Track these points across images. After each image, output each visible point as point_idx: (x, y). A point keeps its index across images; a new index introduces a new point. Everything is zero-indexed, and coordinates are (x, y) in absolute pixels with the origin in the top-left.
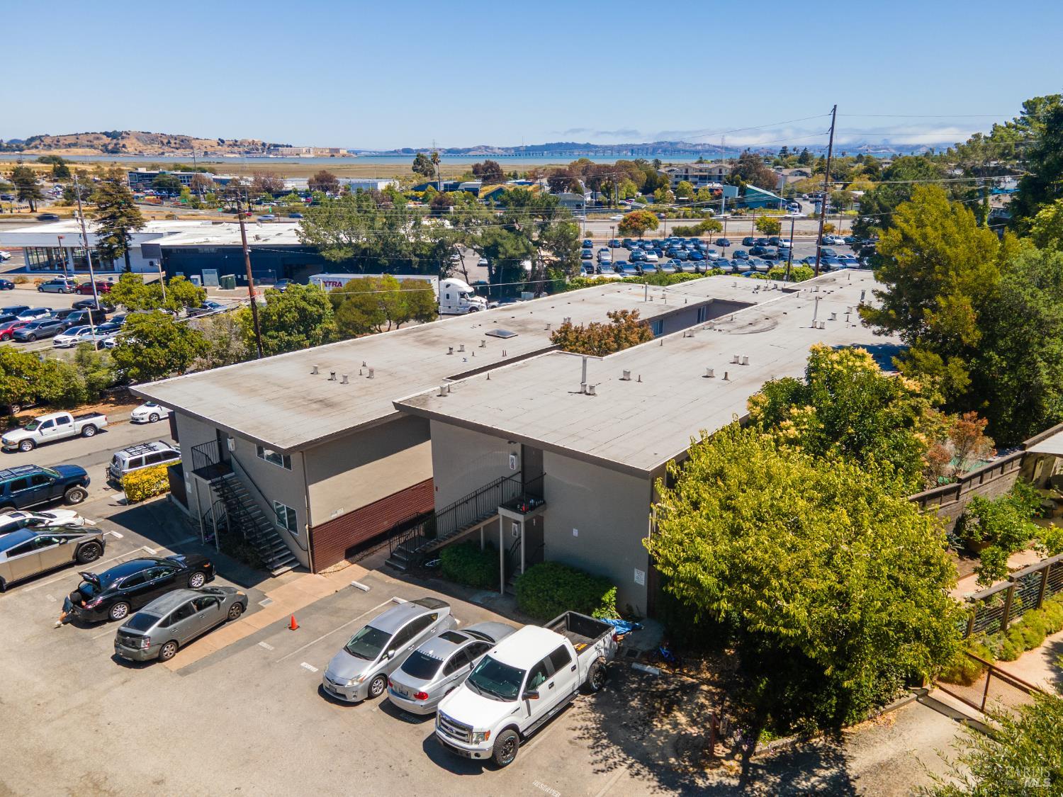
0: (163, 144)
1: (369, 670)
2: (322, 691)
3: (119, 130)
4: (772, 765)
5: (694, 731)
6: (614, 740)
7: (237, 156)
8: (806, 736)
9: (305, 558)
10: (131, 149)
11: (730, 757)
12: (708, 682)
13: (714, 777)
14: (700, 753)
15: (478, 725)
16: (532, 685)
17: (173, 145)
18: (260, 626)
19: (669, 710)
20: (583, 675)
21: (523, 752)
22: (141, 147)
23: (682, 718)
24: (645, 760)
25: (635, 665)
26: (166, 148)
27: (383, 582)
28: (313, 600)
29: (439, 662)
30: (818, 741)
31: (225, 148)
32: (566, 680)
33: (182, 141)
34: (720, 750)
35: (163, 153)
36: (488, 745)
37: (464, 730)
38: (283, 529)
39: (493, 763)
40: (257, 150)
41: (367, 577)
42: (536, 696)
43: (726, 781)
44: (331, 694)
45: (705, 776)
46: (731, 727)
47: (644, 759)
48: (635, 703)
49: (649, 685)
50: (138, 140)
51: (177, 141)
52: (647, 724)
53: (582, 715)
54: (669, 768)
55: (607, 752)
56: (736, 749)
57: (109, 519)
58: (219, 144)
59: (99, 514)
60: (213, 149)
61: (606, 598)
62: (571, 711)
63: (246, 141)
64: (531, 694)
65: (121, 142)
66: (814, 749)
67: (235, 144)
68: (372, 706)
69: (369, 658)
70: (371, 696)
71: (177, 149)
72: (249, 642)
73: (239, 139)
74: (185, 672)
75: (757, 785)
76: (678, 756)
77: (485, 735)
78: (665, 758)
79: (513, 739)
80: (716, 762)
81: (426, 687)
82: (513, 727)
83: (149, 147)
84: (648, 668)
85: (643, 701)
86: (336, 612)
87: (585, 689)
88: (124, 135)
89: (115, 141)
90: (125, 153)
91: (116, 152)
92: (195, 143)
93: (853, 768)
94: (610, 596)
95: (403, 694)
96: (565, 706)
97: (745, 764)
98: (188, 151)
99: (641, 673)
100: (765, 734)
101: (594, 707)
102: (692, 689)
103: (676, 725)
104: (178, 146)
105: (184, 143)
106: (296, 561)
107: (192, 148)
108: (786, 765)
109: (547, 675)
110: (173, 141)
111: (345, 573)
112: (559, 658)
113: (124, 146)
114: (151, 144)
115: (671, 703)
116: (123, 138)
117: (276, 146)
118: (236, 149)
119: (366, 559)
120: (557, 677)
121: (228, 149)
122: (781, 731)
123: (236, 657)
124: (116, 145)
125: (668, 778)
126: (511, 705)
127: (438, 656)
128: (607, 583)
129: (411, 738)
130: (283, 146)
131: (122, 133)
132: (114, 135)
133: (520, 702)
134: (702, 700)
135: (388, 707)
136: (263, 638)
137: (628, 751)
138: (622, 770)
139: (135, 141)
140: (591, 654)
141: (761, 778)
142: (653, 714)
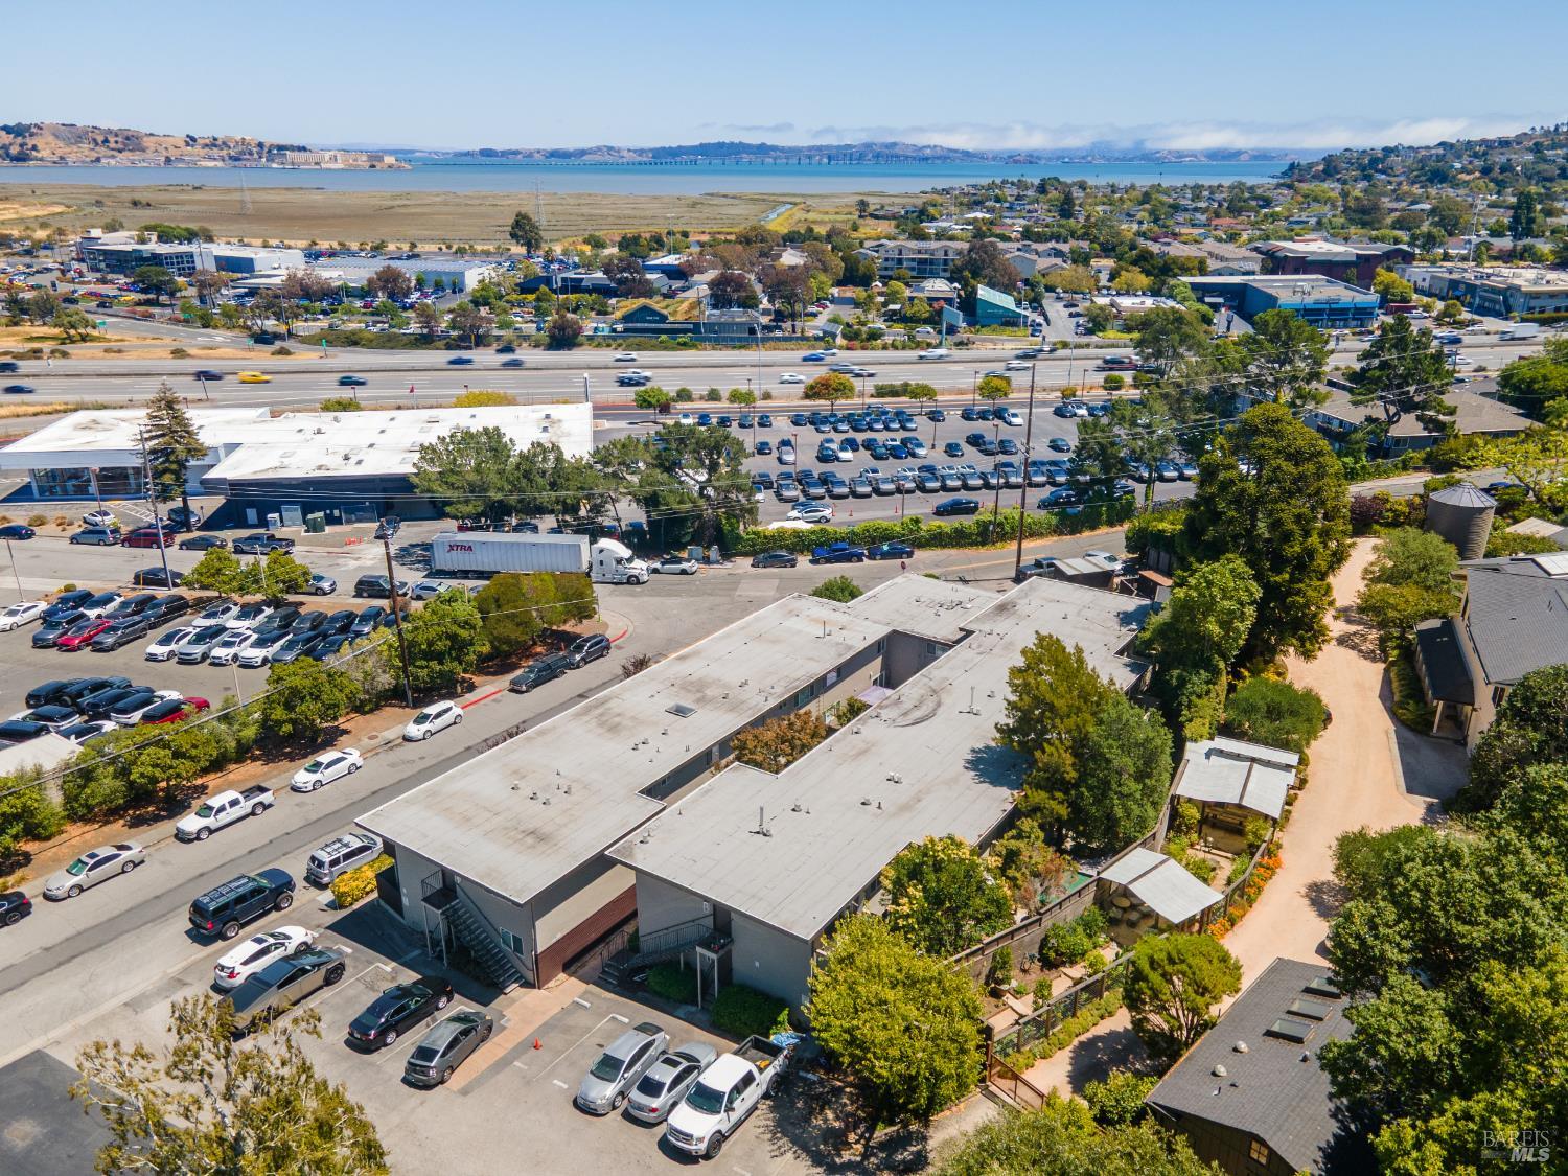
0: (97, 144)
1: (610, 1090)
2: (575, 1103)
3: (26, 122)
4: (882, 1146)
5: (837, 1124)
6: (785, 1134)
7: (220, 164)
8: (905, 1124)
9: (530, 976)
10: (44, 153)
11: (857, 1142)
12: (850, 1085)
13: (846, 1156)
14: (838, 1140)
15: (697, 1134)
16: (731, 1101)
17: (113, 145)
18: (510, 1046)
19: (822, 1109)
20: (764, 1087)
21: (725, 1146)
22: (62, 149)
23: (830, 1115)
24: (805, 1148)
25: (801, 1073)
26: (102, 151)
27: (599, 997)
28: (546, 1018)
29: (663, 1085)
30: (913, 1127)
31: (197, 149)
32: (753, 1093)
33: (127, 138)
34: (852, 1137)
35: (98, 160)
36: (703, 1146)
37: (688, 1137)
38: (509, 951)
39: (707, 1157)
40: (251, 153)
41: (586, 992)
42: (733, 1110)
43: (853, 1158)
44: (584, 1107)
45: (840, 1156)
46: (861, 1120)
47: (803, 1145)
48: (800, 1105)
49: (810, 1089)
50: (57, 136)
51: (120, 139)
52: (807, 1120)
53: (764, 1117)
54: (819, 1152)
55: (780, 1143)
56: (862, 1137)
57: (329, 928)
58: (188, 144)
59: (315, 922)
60: (178, 152)
61: (780, 1019)
62: (757, 1113)
63: (231, 139)
64: (730, 1109)
65: (30, 142)
66: (910, 1133)
67: (214, 143)
68: (615, 1116)
69: (611, 1080)
70: (614, 1108)
71: (120, 151)
72: (503, 1063)
73: (220, 135)
74: (465, 1092)
75: (872, 1159)
76: (825, 1143)
77: (701, 1140)
78: (817, 1145)
79: (719, 1139)
80: (848, 1145)
81: (655, 1103)
82: (719, 1132)
83: (75, 148)
84: (810, 1076)
85: (805, 1103)
86: (567, 1030)
87: (766, 1096)
88: (34, 130)
89: (19, 140)
90: (36, 159)
91: (24, 160)
92: (148, 142)
93: (929, 1148)
94: (783, 1016)
95: (640, 1108)
96: (754, 1108)
97: (866, 1146)
98: (137, 156)
99: (805, 1079)
100: (880, 1125)
101: (772, 1109)
102: (838, 1092)
103: (826, 1120)
104: (120, 146)
105: (130, 141)
106: (521, 977)
107: (143, 150)
108: (892, 1145)
109: (739, 1093)
110: (112, 139)
111: (565, 989)
112: (748, 1079)
113: (34, 148)
114: (77, 142)
115: (824, 1103)
116: (32, 135)
117: (281, 148)
118: (215, 152)
119: (581, 972)
120: (746, 1094)
121: (203, 152)
122: (891, 1123)
123: (501, 1077)
124: (21, 146)
125: (818, 1159)
126: (717, 1117)
127: (662, 1080)
128: (781, 1004)
129: (648, 1140)
130: (292, 148)
131: (30, 127)
132: (18, 131)
133: (723, 1114)
134: (845, 1100)
135: (627, 1115)
136: (515, 1058)
137: (794, 1142)
138: (790, 1155)
139: (51, 139)
140: (770, 1072)
141: (875, 1155)
142: (811, 1113)
